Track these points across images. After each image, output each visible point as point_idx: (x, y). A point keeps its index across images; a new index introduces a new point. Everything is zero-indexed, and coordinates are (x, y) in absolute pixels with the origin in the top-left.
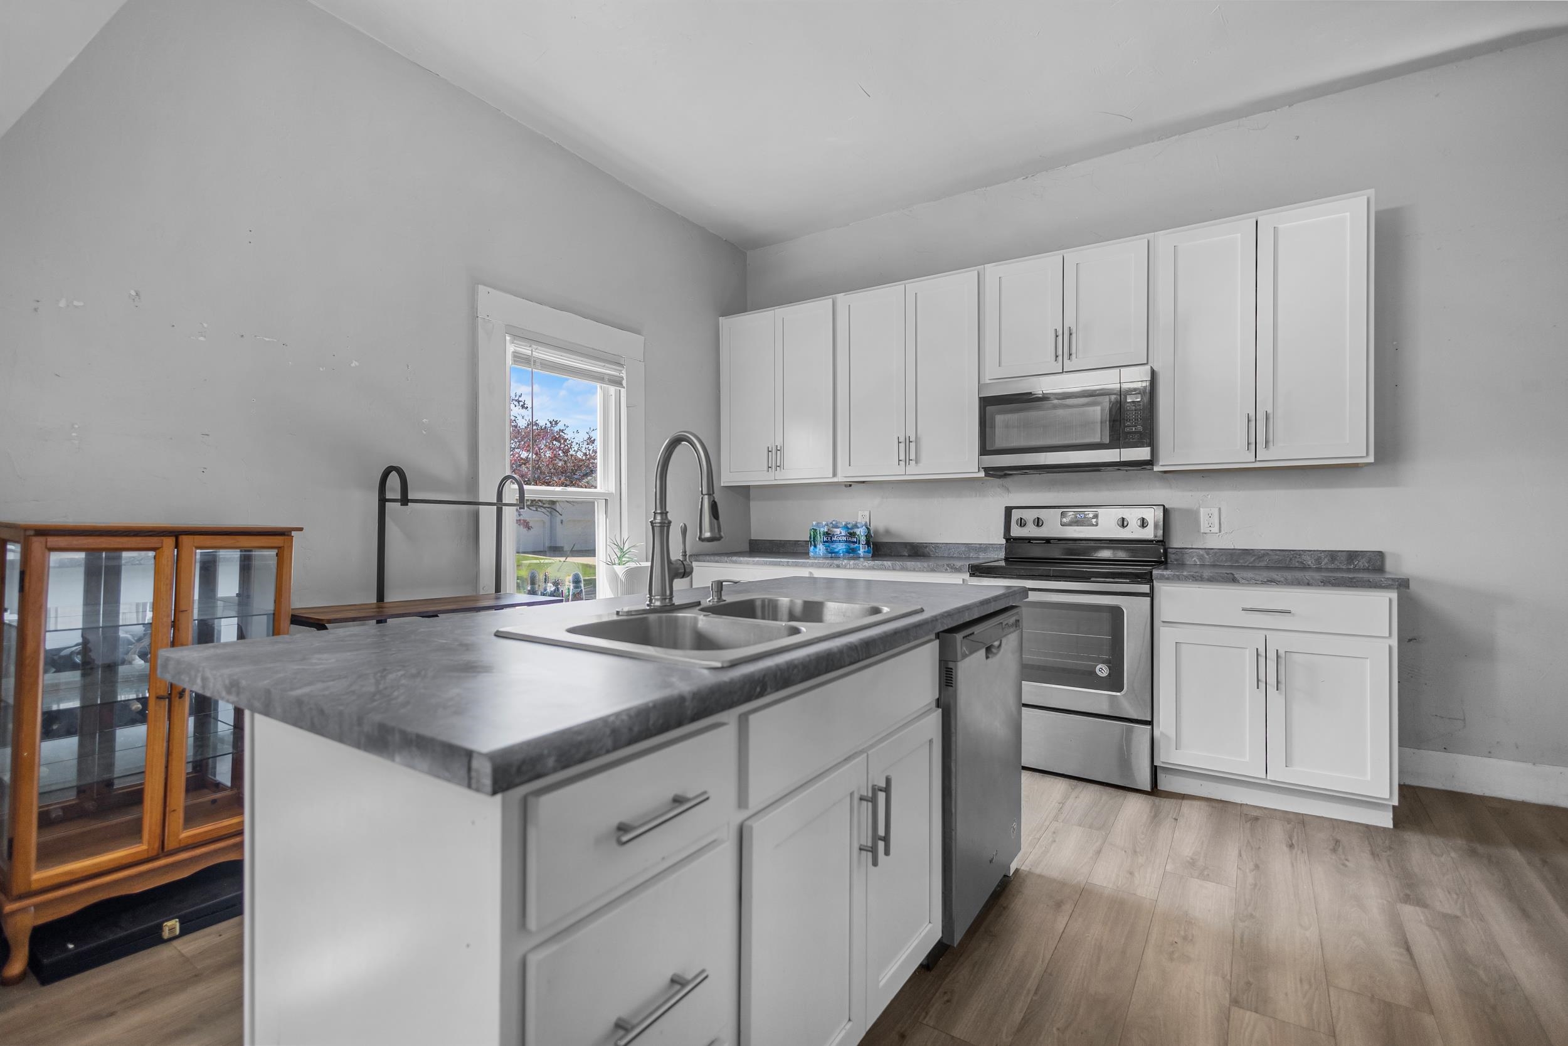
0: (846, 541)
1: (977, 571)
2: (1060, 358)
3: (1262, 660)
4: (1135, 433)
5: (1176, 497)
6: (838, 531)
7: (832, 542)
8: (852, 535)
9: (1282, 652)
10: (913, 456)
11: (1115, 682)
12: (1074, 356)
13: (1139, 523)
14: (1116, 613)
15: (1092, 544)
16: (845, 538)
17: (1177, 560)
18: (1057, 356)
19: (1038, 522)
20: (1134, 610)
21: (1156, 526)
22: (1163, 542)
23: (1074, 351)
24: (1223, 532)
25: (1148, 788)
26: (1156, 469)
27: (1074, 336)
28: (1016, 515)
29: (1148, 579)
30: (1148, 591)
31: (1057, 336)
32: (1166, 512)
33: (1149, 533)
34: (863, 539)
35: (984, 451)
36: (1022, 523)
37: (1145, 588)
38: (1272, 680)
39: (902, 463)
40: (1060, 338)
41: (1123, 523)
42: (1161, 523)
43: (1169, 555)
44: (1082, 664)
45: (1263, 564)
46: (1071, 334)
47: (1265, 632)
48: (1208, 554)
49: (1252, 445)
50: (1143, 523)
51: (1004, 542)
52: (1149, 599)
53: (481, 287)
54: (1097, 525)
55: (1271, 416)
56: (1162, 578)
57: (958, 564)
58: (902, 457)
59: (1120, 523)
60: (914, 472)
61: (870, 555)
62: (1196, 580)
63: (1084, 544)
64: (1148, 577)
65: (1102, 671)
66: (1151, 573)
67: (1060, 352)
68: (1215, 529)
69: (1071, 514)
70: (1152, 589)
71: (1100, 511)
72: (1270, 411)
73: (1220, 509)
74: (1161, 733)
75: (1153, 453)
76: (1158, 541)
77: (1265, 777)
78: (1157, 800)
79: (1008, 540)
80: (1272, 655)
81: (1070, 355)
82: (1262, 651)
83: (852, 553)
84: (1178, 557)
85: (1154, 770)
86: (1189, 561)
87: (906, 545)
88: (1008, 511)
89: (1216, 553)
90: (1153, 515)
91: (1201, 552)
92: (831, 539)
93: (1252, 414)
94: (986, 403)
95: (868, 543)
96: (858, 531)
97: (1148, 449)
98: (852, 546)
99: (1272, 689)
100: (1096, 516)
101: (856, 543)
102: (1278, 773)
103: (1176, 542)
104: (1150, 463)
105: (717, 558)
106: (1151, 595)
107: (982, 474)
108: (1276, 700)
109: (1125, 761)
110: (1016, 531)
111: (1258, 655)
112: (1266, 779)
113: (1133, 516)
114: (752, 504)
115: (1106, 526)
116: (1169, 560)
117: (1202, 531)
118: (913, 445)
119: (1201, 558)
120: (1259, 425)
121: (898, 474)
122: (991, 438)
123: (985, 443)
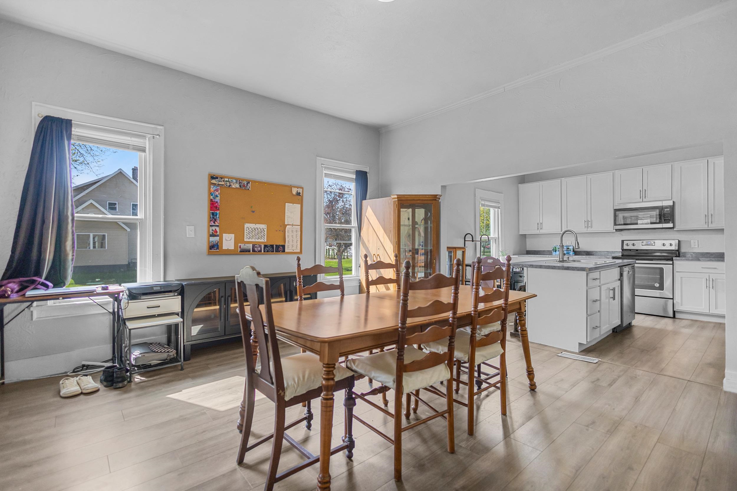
1: (614, 258)
2: (642, 198)
3: (708, 281)
4: (667, 219)
5: (683, 237)
8: (568, 249)
9: (714, 279)
10: (590, 226)
11: (661, 288)
12: (646, 197)
13: (670, 245)
14: (662, 270)
15: (653, 251)
17: (683, 256)
18: (641, 197)
19: (633, 245)
20: (667, 268)
21: (675, 245)
22: (678, 250)
23: (646, 196)
24: (699, 247)
25: (672, 316)
26: (675, 229)
27: (646, 191)
28: (625, 242)
29: (672, 260)
30: (672, 263)
31: (641, 191)
32: (679, 241)
33: (674, 248)
34: (572, 250)
35: (615, 224)
36: (627, 245)
37: (671, 262)
38: (711, 286)
39: (586, 228)
40: (642, 192)
41: (664, 245)
42: (677, 245)
43: (680, 254)
44: (650, 283)
45: (713, 257)
46: (645, 191)
47: (709, 274)
48: (694, 254)
49: (707, 223)
50: (671, 245)
51: (621, 250)
52: (672, 265)
53: (477, 189)
54: (654, 245)
55: (713, 215)
56: (676, 260)
57: (608, 257)
58: (586, 226)
59: (663, 245)
60: (590, 230)
61: (574, 255)
62: (687, 260)
63: (650, 251)
64: (672, 259)
65: (657, 285)
66: (673, 258)
67: (642, 196)
68: (697, 246)
69: (645, 242)
70: (673, 263)
71: (656, 241)
72: (713, 213)
73: (698, 241)
74: (676, 301)
75: (674, 225)
76: (676, 250)
77: (709, 312)
78: (675, 319)
79: (623, 250)
80: (711, 280)
81: (645, 197)
82: (708, 279)
84: (683, 255)
85: (674, 312)
86: (688, 256)
87: (585, 252)
88: (623, 241)
89: (696, 254)
90: (675, 243)
91: (692, 253)
93: (707, 214)
94: (616, 210)
95: (573, 251)
96: (570, 247)
97: (672, 224)
98: (568, 252)
99: (711, 289)
100: (654, 243)
101: (569, 251)
102: (713, 311)
103: (683, 250)
104: (673, 228)
105: (523, 255)
106: (673, 264)
107: (615, 231)
108: (712, 291)
109: (665, 309)
110: (625, 247)
111: (706, 280)
112: (709, 313)
113: (667, 243)
114: (527, 239)
115: (658, 245)
116: (680, 256)
117: (692, 247)
118: (590, 222)
119: (691, 255)
120: (709, 218)
121: (584, 231)
122: (619, 220)
123: (616, 222)
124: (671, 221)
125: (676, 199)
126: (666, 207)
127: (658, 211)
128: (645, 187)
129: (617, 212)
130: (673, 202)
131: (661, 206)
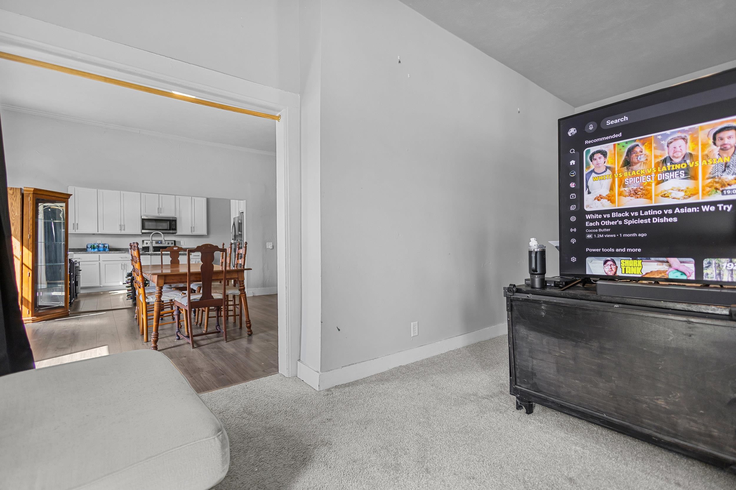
6: (100, 245)
18: (158, 212)
31: (158, 209)
36: (147, 243)
46: (161, 209)
49: (192, 231)
55: (194, 227)
58: (120, 229)
61: (110, 251)
69: (157, 241)
81: (161, 213)
83: (104, 250)
92: (99, 247)
95: (109, 248)
96: (106, 245)
101: (105, 248)
104: (175, 233)
107: (141, 234)
110: (145, 245)
118: (123, 226)
120: (192, 229)
121: (119, 232)
122: (145, 226)
123: (143, 228)
124: (175, 229)
125: (177, 216)
126: (173, 220)
127: (168, 222)
128: (160, 207)
129: (143, 220)
130: (176, 218)
131: (171, 220)
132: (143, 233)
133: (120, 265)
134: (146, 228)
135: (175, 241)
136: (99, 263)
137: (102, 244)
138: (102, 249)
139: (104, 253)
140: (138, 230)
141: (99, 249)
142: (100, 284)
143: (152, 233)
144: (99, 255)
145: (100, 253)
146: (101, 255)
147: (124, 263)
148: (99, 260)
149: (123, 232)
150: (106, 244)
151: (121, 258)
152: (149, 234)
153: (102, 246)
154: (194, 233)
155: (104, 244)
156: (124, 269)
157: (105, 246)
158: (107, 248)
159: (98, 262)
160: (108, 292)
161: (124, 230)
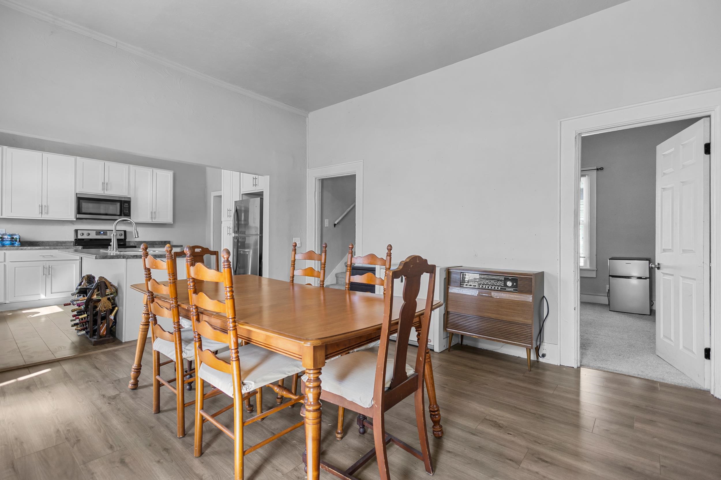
0: (11, 241)
2: (103, 190)
4: (126, 213)
6: (6, 237)
7: (3, 241)
16: (10, 240)
19: (88, 234)
22: (125, 240)
33: (123, 237)
34: (18, 240)
35: (79, 213)
36: (82, 234)
39: (41, 214)
40: (104, 185)
42: (125, 235)
46: (107, 184)
48: (136, 242)
49: (152, 218)
50: (121, 235)
54: (107, 235)
58: (41, 211)
61: (21, 245)
67: (104, 188)
71: (108, 231)
72: (155, 211)
79: (75, 240)
81: (107, 190)
83: (12, 245)
84: (129, 243)
88: (78, 231)
92: (3, 240)
93: (152, 211)
94: (79, 198)
95: (20, 241)
96: (15, 237)
98: (12, 242)
100: (107, 233)
101: (14, 241)
103: (128, 240)
107: (75, 219)
110: (80, 237)
115: (110, 235)
116: (126, 244)
118: (46, 208)
119: (134, 243)
120: (153, 214)
121: (39, 217)
122: (81, 209)
123: (79, 211)
124: (128, 215)
125: (131, 195)
126: (126, 202)
127: (118, 204)
128: (106, 181)
129: (80, 200)
130: (130, 198)
131: (122, 201)
132: (77, 219)
133: (41, 268)
134: (84, 210)
135: (125, 232)
136: (5, 265)
137: (9, 235)
138: (8, 243)
139: (13, 250)
140: (71, 214)
141: (4, 242)
142: (5, 298)
143: (116, 220)
144: (5, 253)
145: (6, 250)
146: (8, 252)
147: (47, 264)
148: (5, 261)
149: (45, 217)
150: (15, 235)
151: (43, 256)
152: (113, 221)
153: (9, 237)
154: (155, 221)
155: (12, 235)
156: (47, 274)
157: (13, 238)
158: (16, 241)
159: (3, 263)
160: (19, 312)
161: (47, 213)
